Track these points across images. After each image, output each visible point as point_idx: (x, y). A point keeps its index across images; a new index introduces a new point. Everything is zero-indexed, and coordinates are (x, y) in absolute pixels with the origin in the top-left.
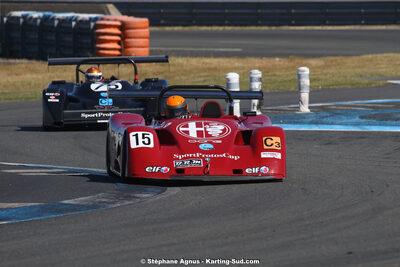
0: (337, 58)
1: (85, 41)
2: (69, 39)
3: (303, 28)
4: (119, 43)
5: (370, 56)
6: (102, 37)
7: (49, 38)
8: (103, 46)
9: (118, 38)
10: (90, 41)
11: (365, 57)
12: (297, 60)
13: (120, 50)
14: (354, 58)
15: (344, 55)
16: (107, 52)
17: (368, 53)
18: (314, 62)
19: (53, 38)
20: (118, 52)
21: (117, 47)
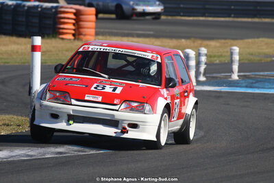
0: (227, 41)
1: (48, 22)
2: (36, 20)
3: (191, 18)
4: (74, 24)
5: (250, 40)
6: (62, 20)
7: (20, 19)
8: (62, 26)
9: (73, 21)
10: (51, 22)
11: (246, 40)
12: (199, 42)
13: (74, 30)
14: (240, 41)
15: (233, 39)
16: (65, 31)
17: (248, 38)
18: (213, 43)
19: (24, 19)
20: (73, 32)
21: (73, 27)
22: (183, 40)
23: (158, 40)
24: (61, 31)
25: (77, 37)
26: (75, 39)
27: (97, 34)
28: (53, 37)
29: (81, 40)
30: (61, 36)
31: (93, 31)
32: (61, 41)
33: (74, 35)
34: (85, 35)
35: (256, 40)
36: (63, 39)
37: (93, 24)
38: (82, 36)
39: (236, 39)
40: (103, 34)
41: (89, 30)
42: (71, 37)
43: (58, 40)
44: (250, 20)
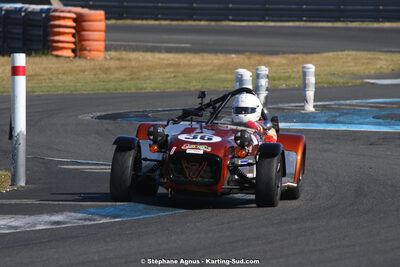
0: (297, 56)
1: (36, 32)
2: (18, 30)
3: (245, 24)
4: (73, 35)
5: (331, 54)
6: (57, 30)
8: (57, 38)
9: (73, 31)
10: (41, 33)
11: (326, 55)
12: (257, 57)
13: (74, 43)
14: (315, 56)
15: (306, 53)
16: (60, 45)
17: (328, 51)
18: (277, 60)
20: (72, 46)
21: (72, 39)
22: (233, 56)
23: (196, 56)
24: (55, 44)
25: (78, 54)
26: (75, 56)
27: (108, 49)
28: (43, 53)
29: (86, 58)
30: (56, 53)
31: (101, 45)
32: (54, 59)
33: (73, 51)
34: (90, 50)
35: (340, 53)
36: (57, 56)
37: (101, 35)
38: (85, 52)
39: (312, 53)
40: (116, 49)
41: (95, 43)
42: (69, 53)
43: (50, 57)
44: (329, 24)
